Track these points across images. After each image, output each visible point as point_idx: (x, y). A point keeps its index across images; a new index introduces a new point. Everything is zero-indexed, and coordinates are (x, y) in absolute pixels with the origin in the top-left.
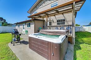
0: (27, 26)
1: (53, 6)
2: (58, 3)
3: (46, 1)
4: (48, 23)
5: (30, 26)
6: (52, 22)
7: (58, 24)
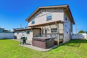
0: (26, 33)
1: (48, 17)
2: (52, 15)
3: (43, 12)
4: (44, 31)
5: (29, 33)
6: (47, 30)
7: (52, 32)
